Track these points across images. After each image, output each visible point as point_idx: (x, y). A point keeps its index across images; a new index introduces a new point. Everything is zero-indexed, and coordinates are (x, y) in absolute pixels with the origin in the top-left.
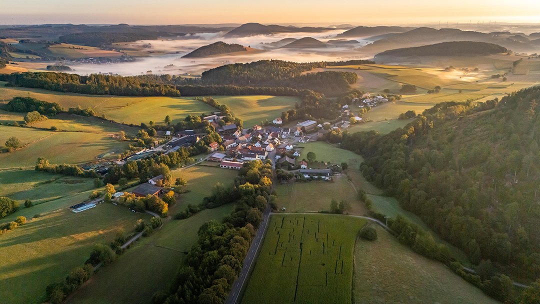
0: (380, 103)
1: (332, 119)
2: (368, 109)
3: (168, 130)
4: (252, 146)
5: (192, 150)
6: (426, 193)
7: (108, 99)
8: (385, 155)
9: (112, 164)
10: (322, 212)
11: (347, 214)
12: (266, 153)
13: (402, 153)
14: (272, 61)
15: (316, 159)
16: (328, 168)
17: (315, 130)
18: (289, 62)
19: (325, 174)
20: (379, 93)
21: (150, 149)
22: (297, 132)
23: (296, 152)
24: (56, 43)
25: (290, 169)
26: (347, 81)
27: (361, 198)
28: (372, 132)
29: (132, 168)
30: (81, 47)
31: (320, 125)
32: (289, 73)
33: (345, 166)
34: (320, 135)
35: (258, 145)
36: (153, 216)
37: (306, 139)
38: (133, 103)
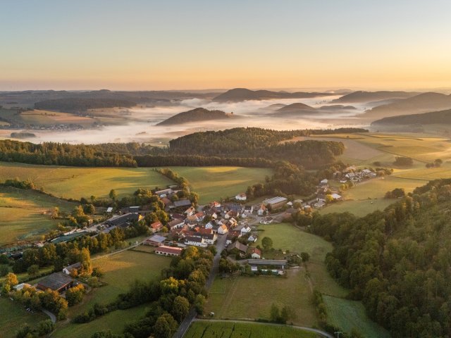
0: (366, 178)
1: (305, 196)
2: (351, 185)
3: (110, 206)
4: (200, 227)
5: (130, 232)
6: (397, 299)
7: (54, 170)
8: (355, 244)
9: (32, 247)
10: (260, 321)
11: (292, 324)
12: (215, 237)
13: (376, 243)
14: (248, 128)
15: (273, 247)
16: (285, 259)
17: (283, 208)
18: (267, 130)
19: (278, 267)
20: (368, 167)
21: (82, 228)
22: (261, 211)
23: (251, 237)
24: (29, 109)
25: (238, 258)
26: (331, 152)
27: (316, 301)
28: (346, 214)
29: (49, 253)
30: (53, 113)
31: (290, 203)
32: (265, 141)
33: (305, 257)
34: (287, 215)
35: (209, 226)
36: (49, 318)
37: (269, 219)
38: (81, 174)
